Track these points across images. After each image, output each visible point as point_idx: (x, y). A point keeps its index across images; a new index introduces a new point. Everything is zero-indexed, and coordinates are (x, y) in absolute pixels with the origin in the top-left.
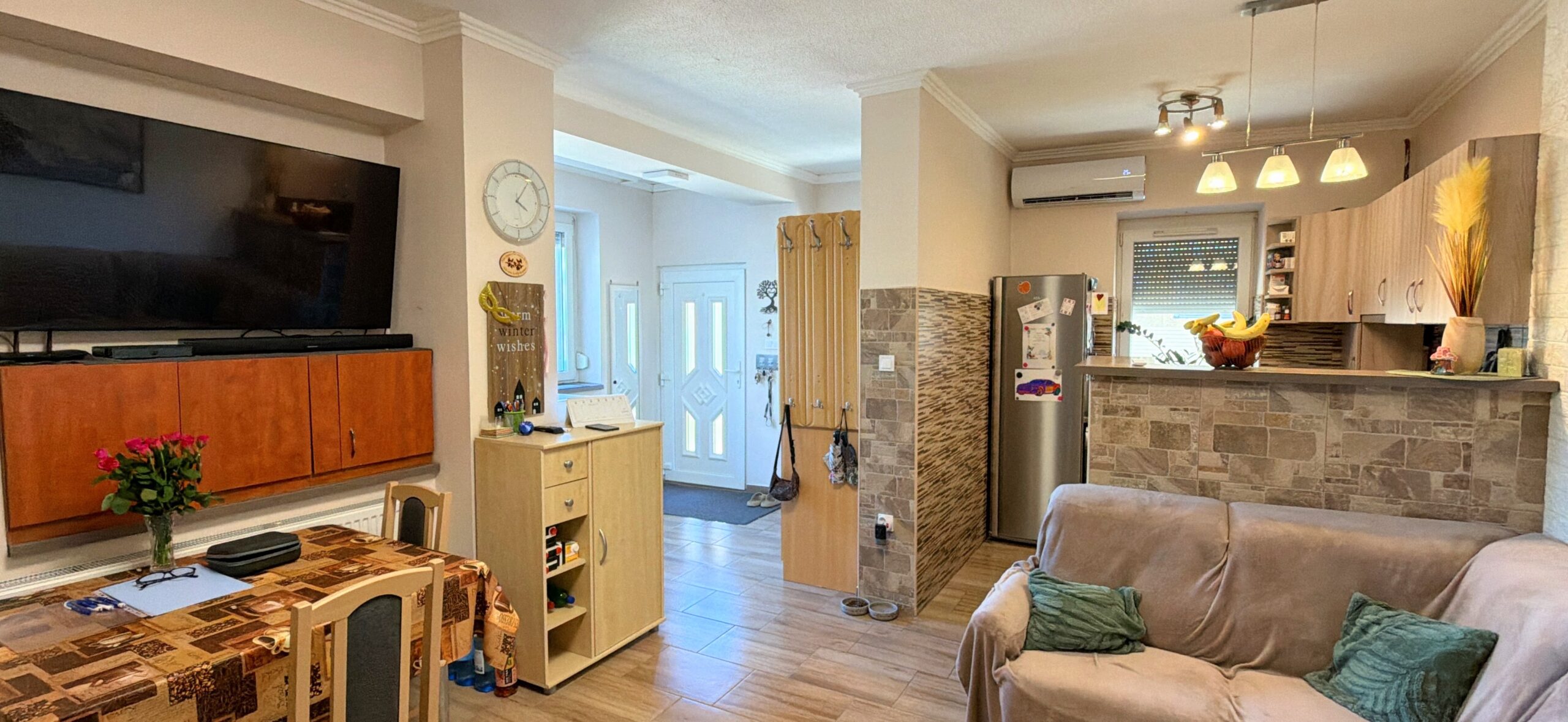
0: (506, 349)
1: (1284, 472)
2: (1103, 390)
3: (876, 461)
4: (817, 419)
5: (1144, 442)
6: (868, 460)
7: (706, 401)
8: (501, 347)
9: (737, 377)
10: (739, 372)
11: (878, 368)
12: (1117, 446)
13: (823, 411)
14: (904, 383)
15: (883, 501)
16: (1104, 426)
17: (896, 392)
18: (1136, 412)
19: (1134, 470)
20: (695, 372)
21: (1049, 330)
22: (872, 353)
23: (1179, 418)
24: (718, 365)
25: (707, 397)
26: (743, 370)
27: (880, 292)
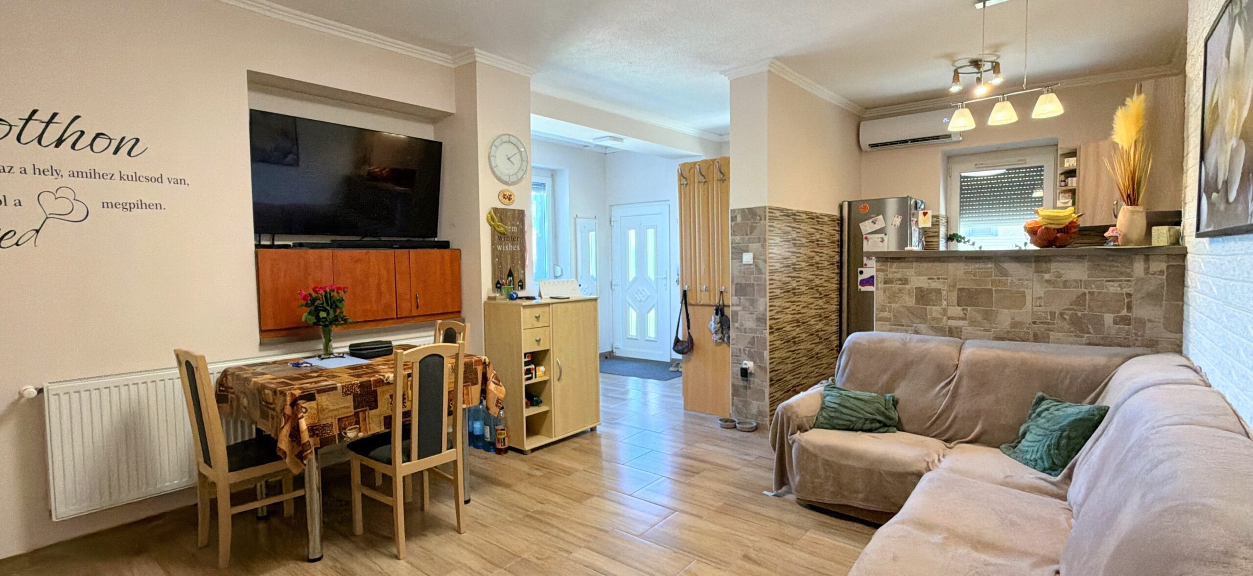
0: (502, 248)
1: (1005, 318)
2: (883, 267)
3: (742, 325)
4: (704, 298)
5: (910, 301)
6: (737, 325)
7: (643, 299)
8: (499, 248)
9: (664, 281)
10: (666, 278)
11: (742, 261)
12: (893, 305)
13: (708, 293)
14: (760, 272)
15: (747, 352)
16: (884, 292)
17: (755, 278)
18: (905, 281)
19: (904, 321)
20: (635, 279)
21: (882, 239)
22: (738, 252)
23: (934, 285)
24: (651, 274)
25: (643, 297)
26: (668, 277)
27: (743, 210)
